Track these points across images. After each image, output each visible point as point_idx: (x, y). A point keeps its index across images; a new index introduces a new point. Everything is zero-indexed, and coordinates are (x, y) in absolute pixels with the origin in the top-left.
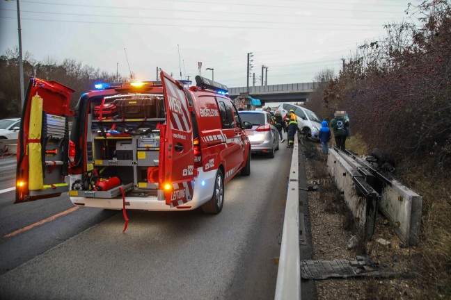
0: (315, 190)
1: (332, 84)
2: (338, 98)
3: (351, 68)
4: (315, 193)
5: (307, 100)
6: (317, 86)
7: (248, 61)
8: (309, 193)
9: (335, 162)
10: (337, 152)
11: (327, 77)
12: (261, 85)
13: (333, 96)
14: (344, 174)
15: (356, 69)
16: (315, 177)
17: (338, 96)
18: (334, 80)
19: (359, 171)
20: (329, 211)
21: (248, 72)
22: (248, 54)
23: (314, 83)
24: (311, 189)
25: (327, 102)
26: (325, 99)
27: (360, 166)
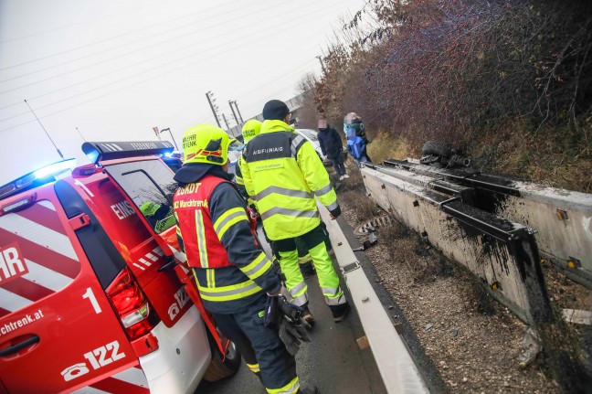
0: (375, 244)
1: (320, 87)
2: (335, 100)
3: (334, 60)
4: (377, 249)
5: (297, 120)
6: (302, 99)
7: (210, 103)
8: (369, 253)
9: (383, 187)
10: (374, 169)
11: (309, 82)
12: (236, 124)
13: (327, 102)
14: (416, 204)
15: (339, 58)
16: (361, 220)
17: (334, 97)
18: (320, 82)
19: (436, 188)
20: (423, 278)
21: (216, 116)
22: (207, 95)
23: (297, 98)
24: (368, 245)
25: (322, 111)
26: (318, 109)
27: (430, 179)
